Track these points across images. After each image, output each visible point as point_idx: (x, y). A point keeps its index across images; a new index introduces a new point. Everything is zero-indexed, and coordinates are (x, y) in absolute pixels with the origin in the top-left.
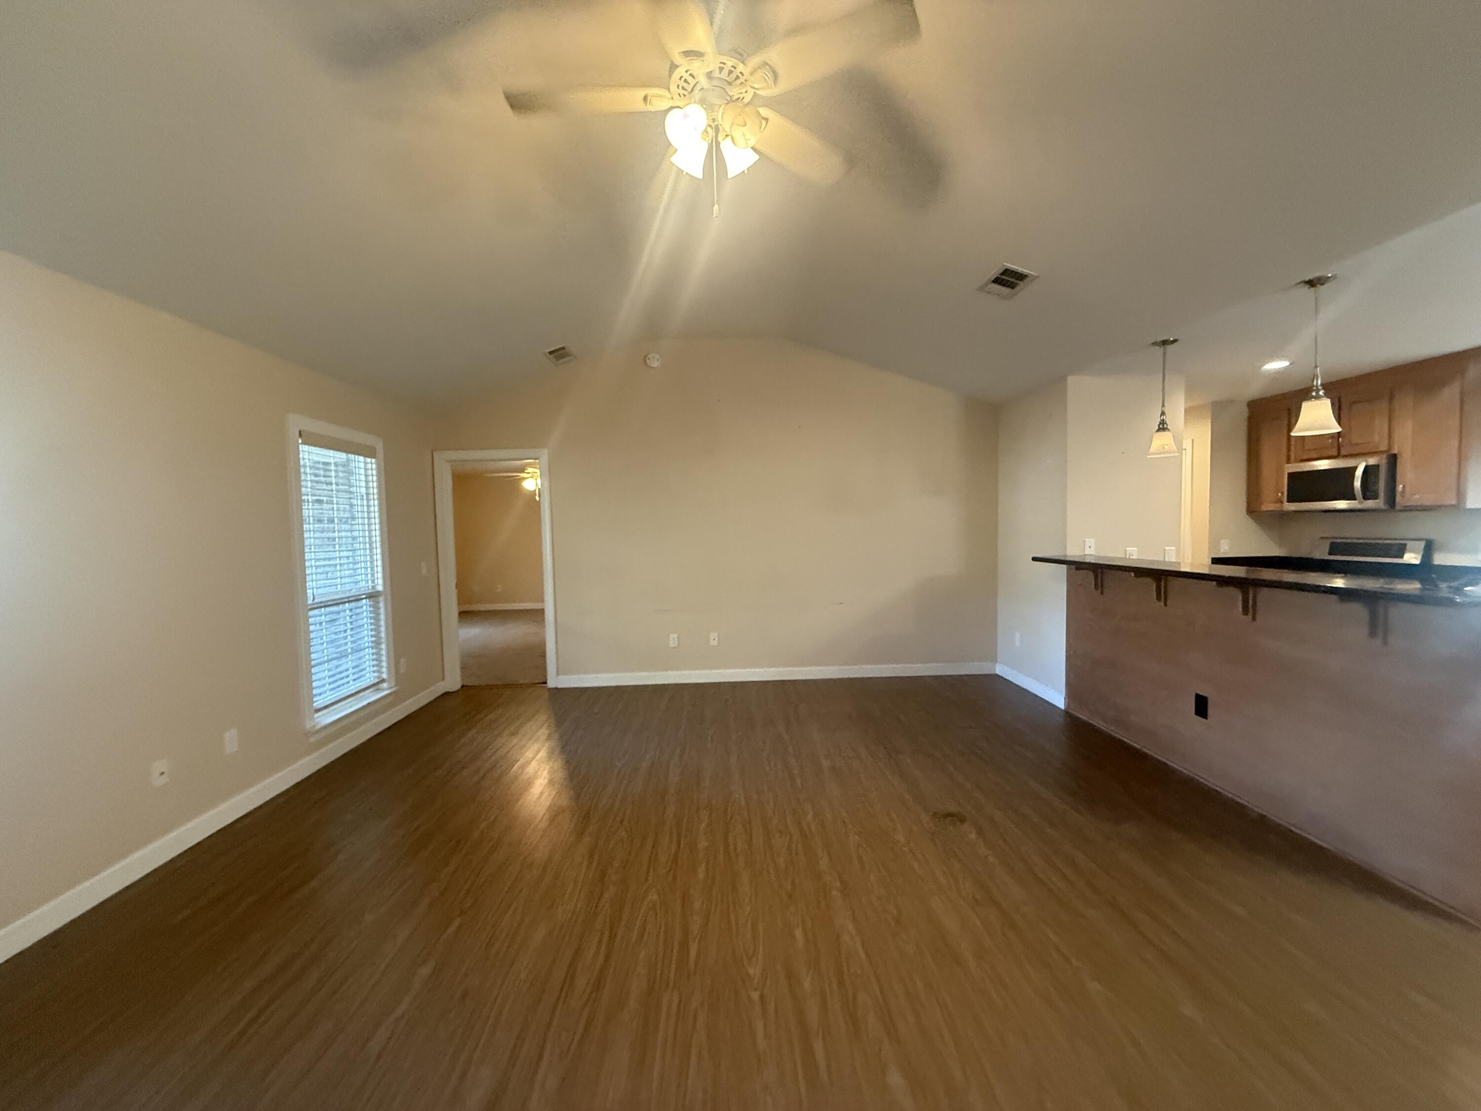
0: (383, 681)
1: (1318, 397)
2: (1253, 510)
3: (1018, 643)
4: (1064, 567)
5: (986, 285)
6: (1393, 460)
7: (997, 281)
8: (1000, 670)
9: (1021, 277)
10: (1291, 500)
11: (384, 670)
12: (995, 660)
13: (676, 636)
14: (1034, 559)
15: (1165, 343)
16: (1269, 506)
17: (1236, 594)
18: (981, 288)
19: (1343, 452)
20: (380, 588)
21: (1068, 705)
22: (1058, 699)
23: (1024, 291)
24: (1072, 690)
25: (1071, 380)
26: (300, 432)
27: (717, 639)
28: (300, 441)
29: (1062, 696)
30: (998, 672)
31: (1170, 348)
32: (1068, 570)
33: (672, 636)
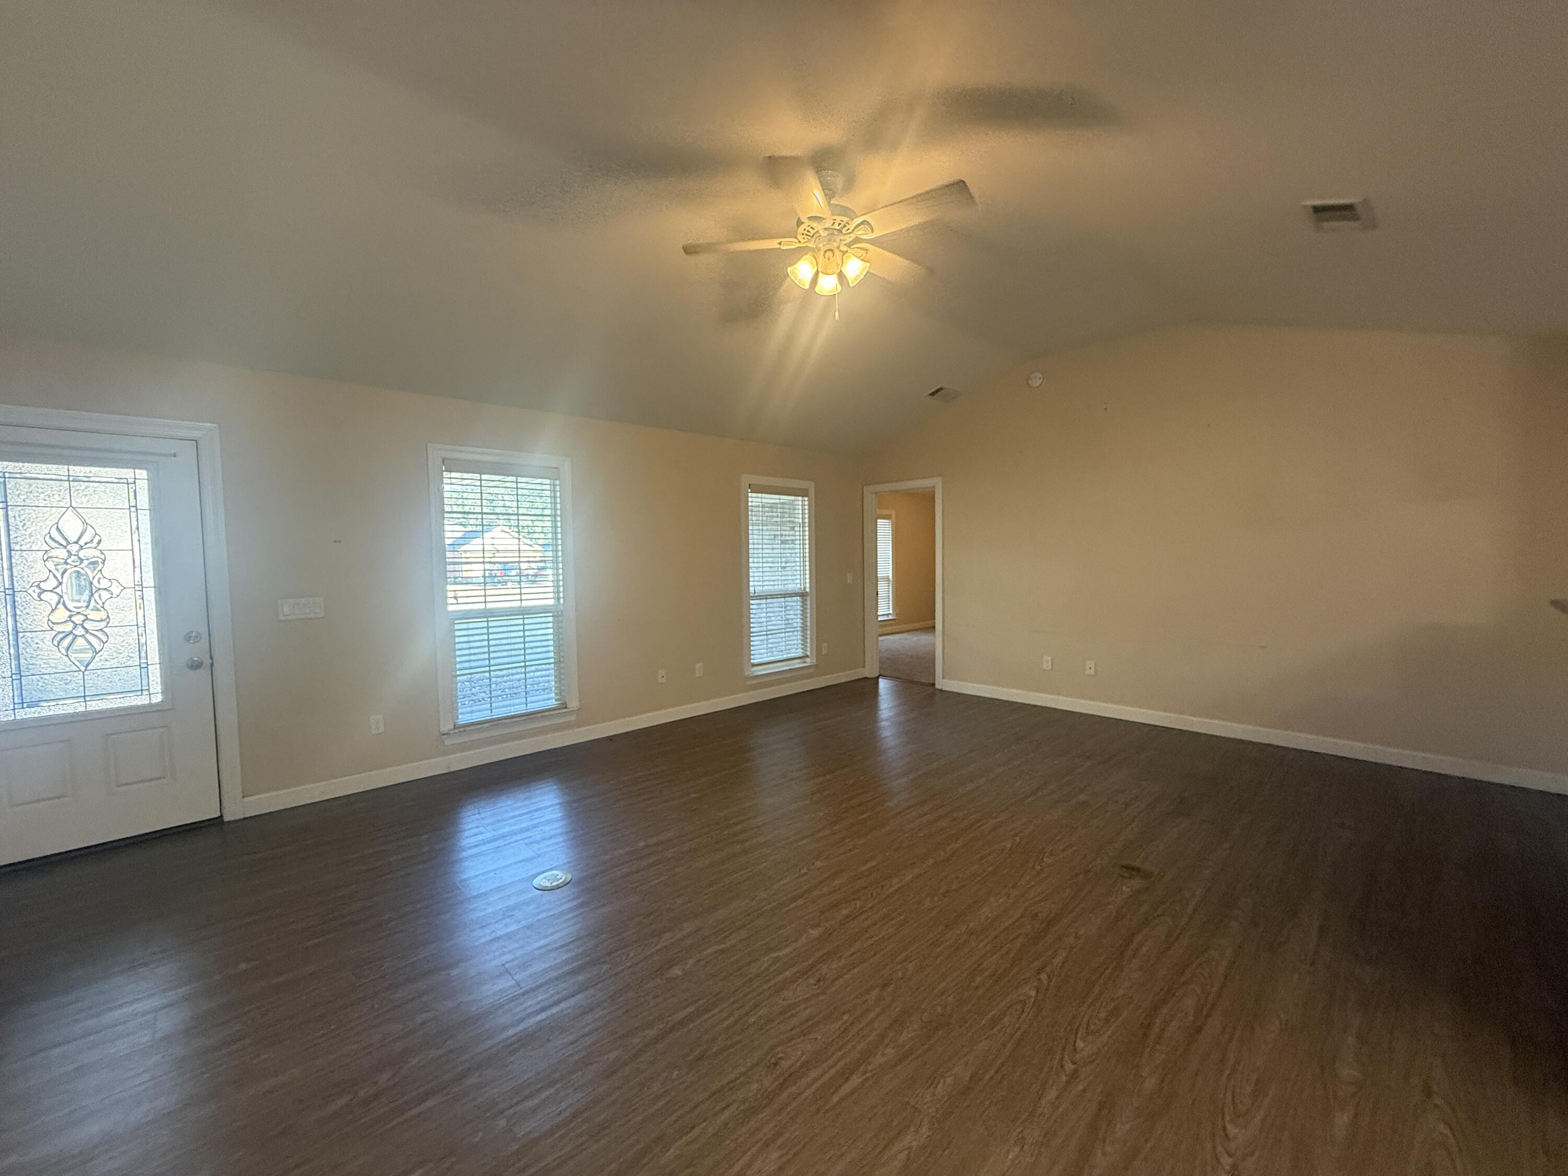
0: (807, 656)
11: (808, 649)
13: (1050, 660)
20: (808, 590)
26: (750, 485)
27: (1093, 668)
28: (749, 490)
33: (1045, 656)
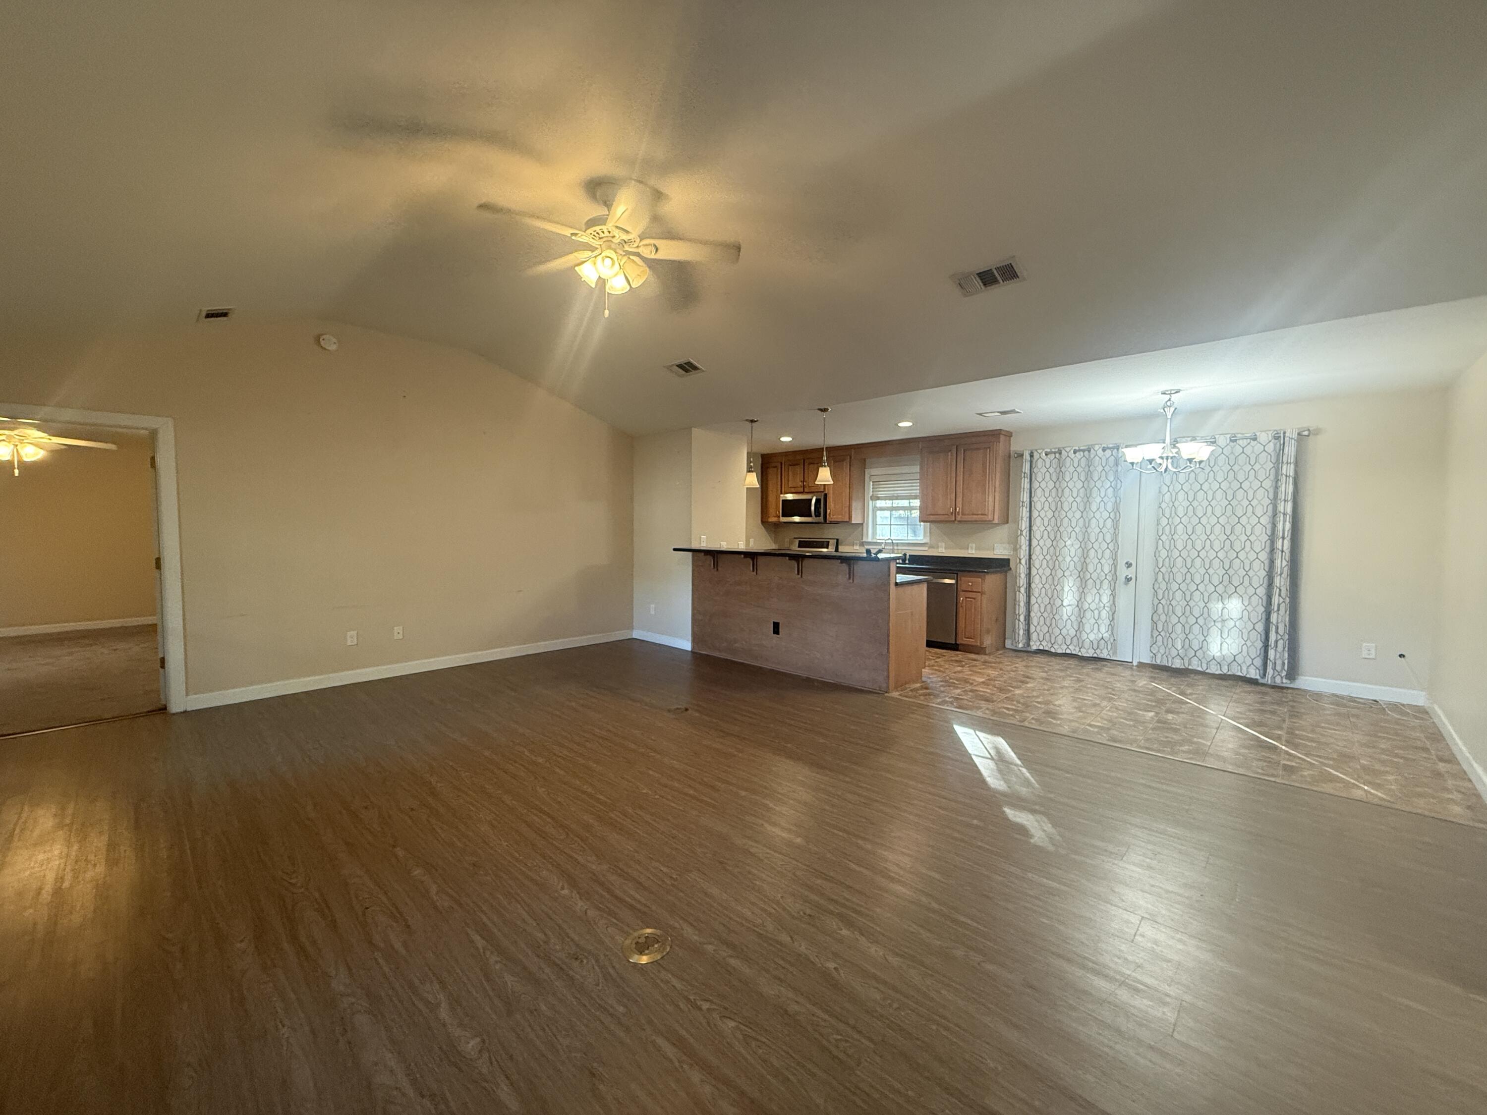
1: (825, 466)
2: (764, 522)
3: (653, 612)
4: (690, 554)
5: (672, 365)
6: (826, 495)
7: (680, 366)
8: (637, 634)
9: (695, 368)
10: (784, 516)
12: (631, 628)
13: (354, 633)
14: (675, 550)
15: (752, 421)
16: (773, 519)
17: (794, 564)
18: (669, 368)
19: (806, 490)
21: (693, 647)
22: (686, 645)
23: (693, 375)
24: (696, 638)
25: (696, 432)
27: (401, 633)
29: (688, 640)
30: (634, 636)
31: (754, 424)
32: (693, 557)
33: (349, 634)
